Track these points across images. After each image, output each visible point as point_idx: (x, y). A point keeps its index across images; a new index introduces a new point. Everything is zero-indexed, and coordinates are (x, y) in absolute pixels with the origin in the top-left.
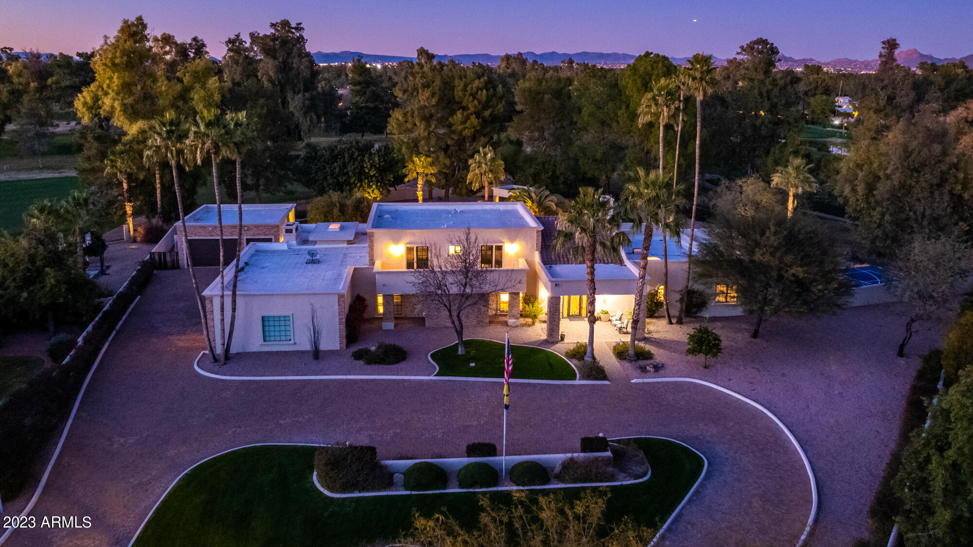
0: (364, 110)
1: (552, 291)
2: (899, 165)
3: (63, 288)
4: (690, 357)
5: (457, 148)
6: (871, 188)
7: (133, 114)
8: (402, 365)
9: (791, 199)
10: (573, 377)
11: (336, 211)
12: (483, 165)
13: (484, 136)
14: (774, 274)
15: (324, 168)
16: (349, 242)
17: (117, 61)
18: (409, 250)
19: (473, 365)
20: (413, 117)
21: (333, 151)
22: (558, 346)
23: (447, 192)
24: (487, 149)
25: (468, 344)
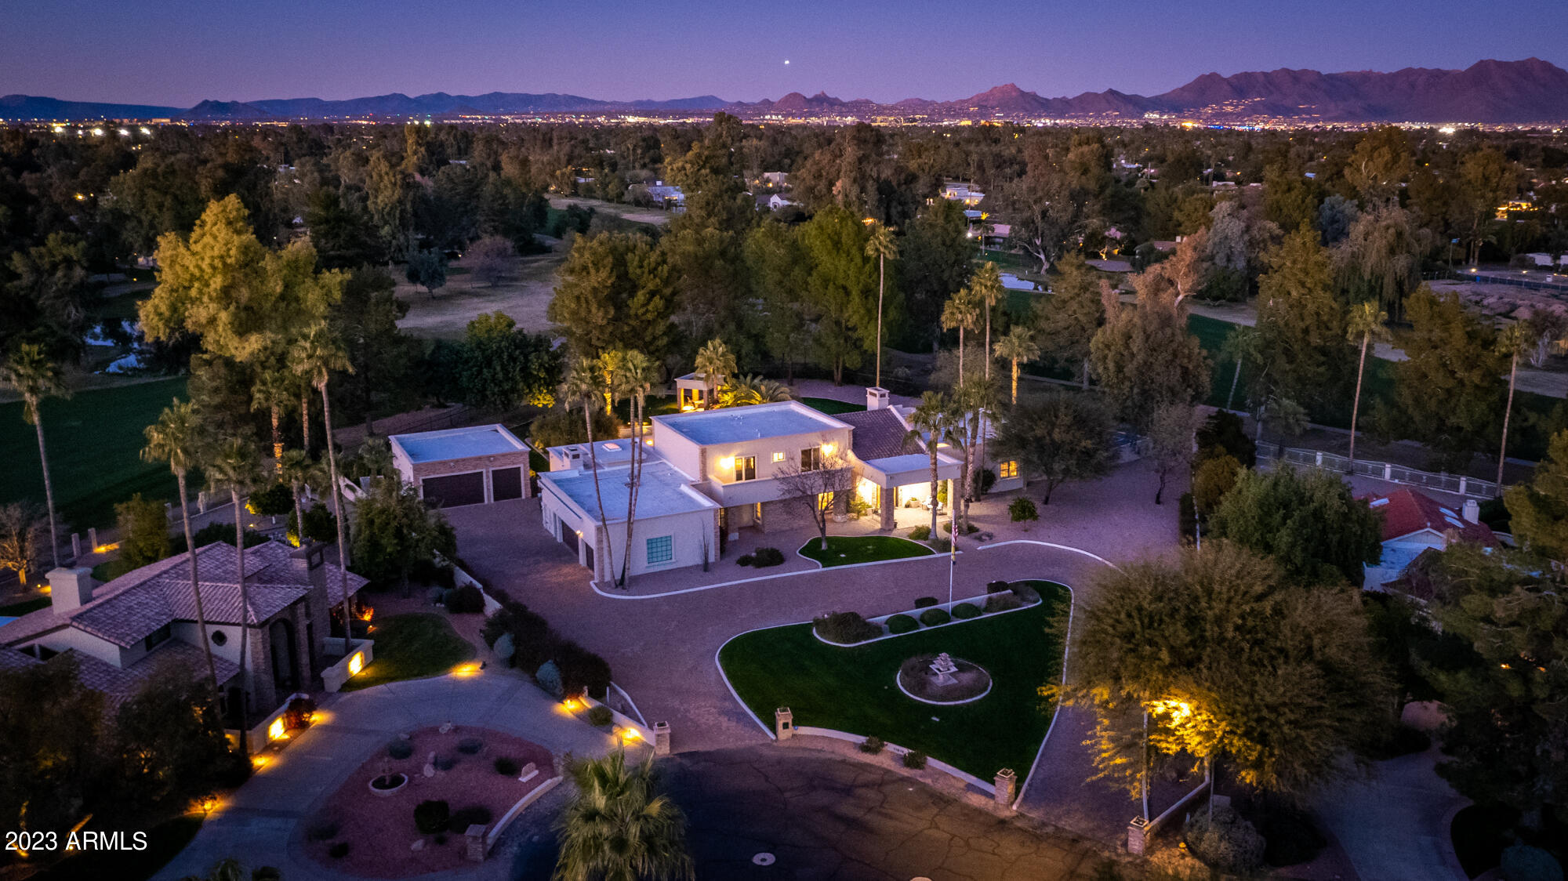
1: (888, 483)
6: (1120, 369)
8: (781, 566)
9: (1015, 369)
10: (931, 552)
12: (716, 361)
17: (229, 261)
18: (738, 462)
19: (843, 556)
24: (716, 343)
25: (830, 540)
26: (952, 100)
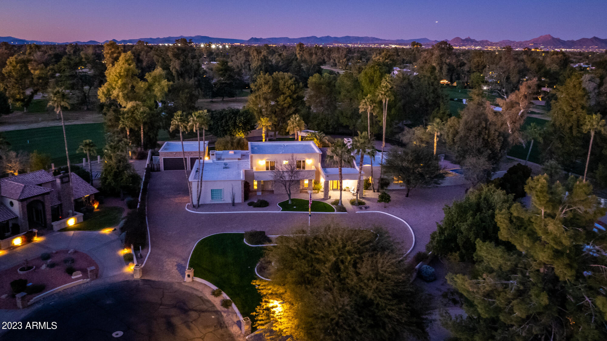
0: (224, 85)
1: (326, 179)
2: (463, 128)
3: (131, 179)
4: (379, 204)
5: (280, 112)
7: (128, 98)
8: (267, 207)
9: (435, 137)
10: (334, 211)
11: (229, 145)
12: (295, 123)
13: (294, 107)
14: (412, 171)
15: (218, 123)
16: (239, 159)
18: (267, 163)
19: (295, 207)
20: (260, 98)
21: (221, 114)
22: (328, 200)
23: (275, 133)
24: (296, 116)
25: (292, 200)
26: (523, 41)
